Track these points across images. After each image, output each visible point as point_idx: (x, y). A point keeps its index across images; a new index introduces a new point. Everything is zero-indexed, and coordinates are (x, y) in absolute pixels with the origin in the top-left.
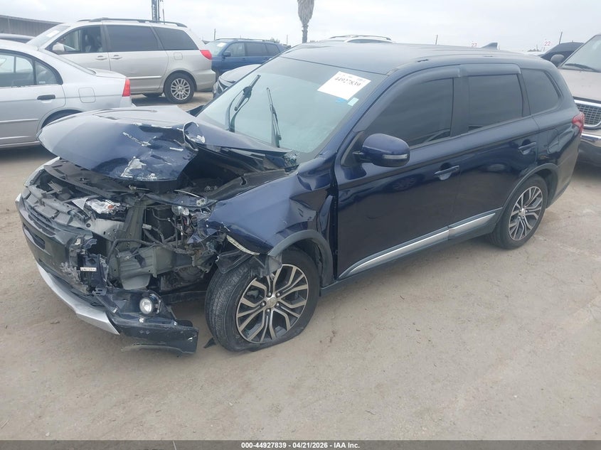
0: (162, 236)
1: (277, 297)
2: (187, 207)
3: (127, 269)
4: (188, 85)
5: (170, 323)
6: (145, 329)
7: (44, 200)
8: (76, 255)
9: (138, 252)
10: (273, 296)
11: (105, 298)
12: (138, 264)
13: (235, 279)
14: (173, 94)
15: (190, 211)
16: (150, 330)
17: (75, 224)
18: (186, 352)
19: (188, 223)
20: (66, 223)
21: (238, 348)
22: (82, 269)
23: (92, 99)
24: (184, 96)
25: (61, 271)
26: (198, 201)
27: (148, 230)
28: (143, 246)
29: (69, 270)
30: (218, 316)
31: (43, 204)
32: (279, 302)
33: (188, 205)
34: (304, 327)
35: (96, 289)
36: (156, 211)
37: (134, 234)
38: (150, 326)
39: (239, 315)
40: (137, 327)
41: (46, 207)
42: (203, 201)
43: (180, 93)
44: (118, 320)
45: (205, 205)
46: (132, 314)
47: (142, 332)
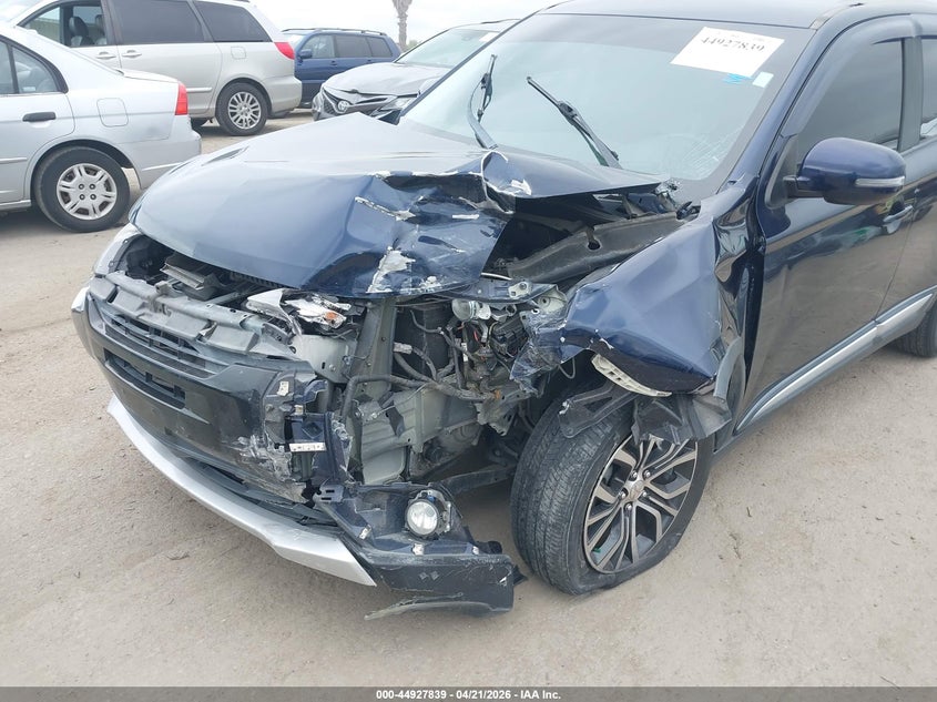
0: (431, 365)
1: (644, 477)
2: (487, 301)
3: (370, 439)
4: (257, 103)
5: (464, 549)
6: (429, 570)
7: (162, 300)
8: (279, 419)
9: (392, 404)
10: (639, 478)
11: (341, 508)
12: (391, 428)
13: (589, 449)
14: (233, 119)
15: (493, 310)
16: (439, 570)
17: (267, 348)
18: (497, 609)
19: (485, 336)
20: (244, 349)
21: (581, 587)
22: (294, 447)
23: (123, 120)
24: (251, 123)
25: (237, 455)
26: (511, 289)
27: (404, 355)
28: (396, 388)
29: (262, 452)
30: (554, 526)
31: (162, 309)
32: (646, 489)
33: (492, 296)
34: (683, 533)
35: (323, 489)
36: (419, 314)
37: (377, 365)
38: (438, 561)
39: (589, 522)
40: (413, 567)
41: (174, 315)
42: (522, 287)
43: (243, 117)
44: (373, 554)
45: (528, 296)
46: (396, 537)
47: (423, 576)
